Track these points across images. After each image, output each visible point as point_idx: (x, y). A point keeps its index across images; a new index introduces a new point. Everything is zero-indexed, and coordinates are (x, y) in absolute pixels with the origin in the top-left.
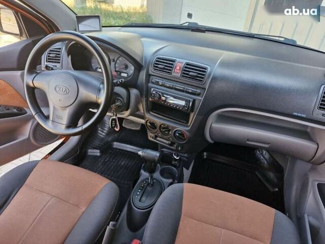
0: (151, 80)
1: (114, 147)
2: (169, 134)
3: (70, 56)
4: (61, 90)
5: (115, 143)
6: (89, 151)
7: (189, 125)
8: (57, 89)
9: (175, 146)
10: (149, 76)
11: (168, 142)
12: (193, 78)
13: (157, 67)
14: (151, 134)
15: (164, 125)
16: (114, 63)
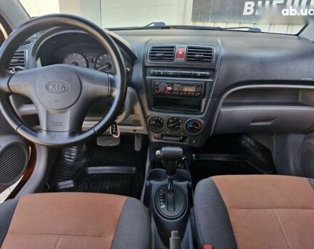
0: (148, 73)
1: (90, 173)
2: (179, 128)
3: (39, 59)
4: (57, 87)
5: (89, 168)
6: (60, 184)
7: (202, 111)
8: (51, 87)
9: (188, 140)
10: (145, 68)
11: (178, 139)
12: (199, 60)
13: (155, 56)
14: (155, 135)
15: (172, 118)
16: (93, 64)
